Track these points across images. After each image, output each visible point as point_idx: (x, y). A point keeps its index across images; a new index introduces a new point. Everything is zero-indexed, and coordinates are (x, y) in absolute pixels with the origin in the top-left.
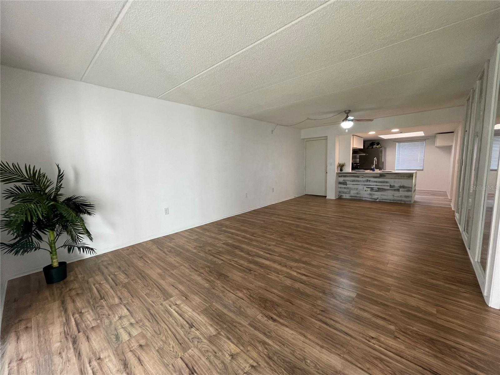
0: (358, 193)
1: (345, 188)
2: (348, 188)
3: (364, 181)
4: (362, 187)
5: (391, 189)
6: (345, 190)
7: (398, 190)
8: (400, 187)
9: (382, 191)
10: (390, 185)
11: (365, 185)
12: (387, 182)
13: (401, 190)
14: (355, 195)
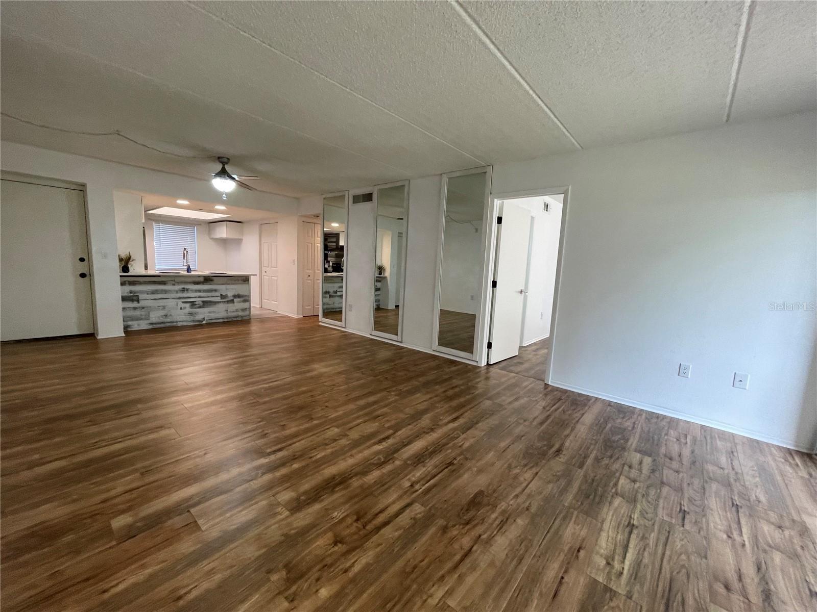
0: (166, 316)
1: (135, 308)
2: (143, 308)
3: (177, 292)
4: (176, 303)
5: (223, 302)
6: (137, 313)
7: (232, 301)
8: (235, 296)
9: (210, 305)
10: (221, 295)
11: (180, 298)
12: (216, 291)
13: (235, 300)
14: (162, 320)
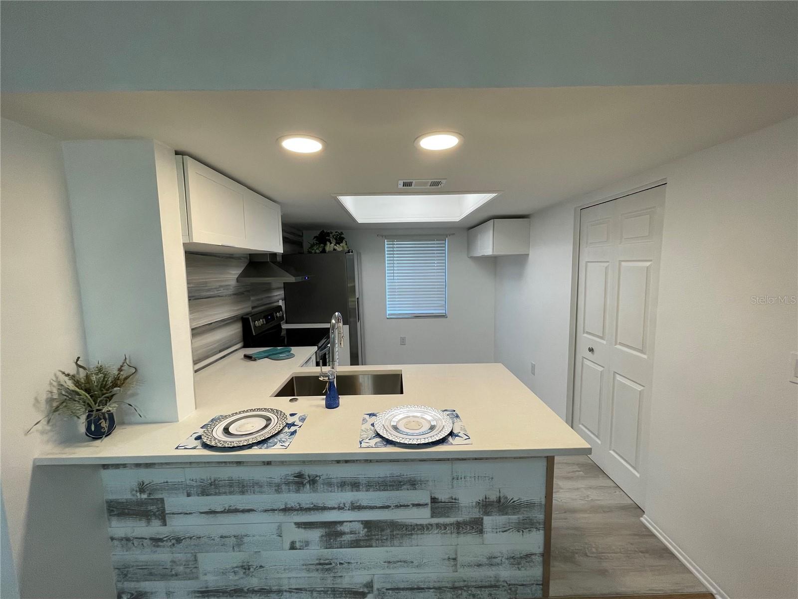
0: (246, 568)
1: (156, 541)
2: (179, 540)
3: (278, 489)
4: (275, 526)
5: (438, 526)
6: (163, 556)
7: (476, 526)
8: (487, 506)
9: (393, 537)
10: (434, 500)
11: (286, 510)
12: (413, 484)
13: (487, 520)
14: (233, 580)
